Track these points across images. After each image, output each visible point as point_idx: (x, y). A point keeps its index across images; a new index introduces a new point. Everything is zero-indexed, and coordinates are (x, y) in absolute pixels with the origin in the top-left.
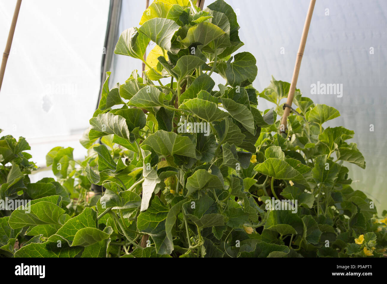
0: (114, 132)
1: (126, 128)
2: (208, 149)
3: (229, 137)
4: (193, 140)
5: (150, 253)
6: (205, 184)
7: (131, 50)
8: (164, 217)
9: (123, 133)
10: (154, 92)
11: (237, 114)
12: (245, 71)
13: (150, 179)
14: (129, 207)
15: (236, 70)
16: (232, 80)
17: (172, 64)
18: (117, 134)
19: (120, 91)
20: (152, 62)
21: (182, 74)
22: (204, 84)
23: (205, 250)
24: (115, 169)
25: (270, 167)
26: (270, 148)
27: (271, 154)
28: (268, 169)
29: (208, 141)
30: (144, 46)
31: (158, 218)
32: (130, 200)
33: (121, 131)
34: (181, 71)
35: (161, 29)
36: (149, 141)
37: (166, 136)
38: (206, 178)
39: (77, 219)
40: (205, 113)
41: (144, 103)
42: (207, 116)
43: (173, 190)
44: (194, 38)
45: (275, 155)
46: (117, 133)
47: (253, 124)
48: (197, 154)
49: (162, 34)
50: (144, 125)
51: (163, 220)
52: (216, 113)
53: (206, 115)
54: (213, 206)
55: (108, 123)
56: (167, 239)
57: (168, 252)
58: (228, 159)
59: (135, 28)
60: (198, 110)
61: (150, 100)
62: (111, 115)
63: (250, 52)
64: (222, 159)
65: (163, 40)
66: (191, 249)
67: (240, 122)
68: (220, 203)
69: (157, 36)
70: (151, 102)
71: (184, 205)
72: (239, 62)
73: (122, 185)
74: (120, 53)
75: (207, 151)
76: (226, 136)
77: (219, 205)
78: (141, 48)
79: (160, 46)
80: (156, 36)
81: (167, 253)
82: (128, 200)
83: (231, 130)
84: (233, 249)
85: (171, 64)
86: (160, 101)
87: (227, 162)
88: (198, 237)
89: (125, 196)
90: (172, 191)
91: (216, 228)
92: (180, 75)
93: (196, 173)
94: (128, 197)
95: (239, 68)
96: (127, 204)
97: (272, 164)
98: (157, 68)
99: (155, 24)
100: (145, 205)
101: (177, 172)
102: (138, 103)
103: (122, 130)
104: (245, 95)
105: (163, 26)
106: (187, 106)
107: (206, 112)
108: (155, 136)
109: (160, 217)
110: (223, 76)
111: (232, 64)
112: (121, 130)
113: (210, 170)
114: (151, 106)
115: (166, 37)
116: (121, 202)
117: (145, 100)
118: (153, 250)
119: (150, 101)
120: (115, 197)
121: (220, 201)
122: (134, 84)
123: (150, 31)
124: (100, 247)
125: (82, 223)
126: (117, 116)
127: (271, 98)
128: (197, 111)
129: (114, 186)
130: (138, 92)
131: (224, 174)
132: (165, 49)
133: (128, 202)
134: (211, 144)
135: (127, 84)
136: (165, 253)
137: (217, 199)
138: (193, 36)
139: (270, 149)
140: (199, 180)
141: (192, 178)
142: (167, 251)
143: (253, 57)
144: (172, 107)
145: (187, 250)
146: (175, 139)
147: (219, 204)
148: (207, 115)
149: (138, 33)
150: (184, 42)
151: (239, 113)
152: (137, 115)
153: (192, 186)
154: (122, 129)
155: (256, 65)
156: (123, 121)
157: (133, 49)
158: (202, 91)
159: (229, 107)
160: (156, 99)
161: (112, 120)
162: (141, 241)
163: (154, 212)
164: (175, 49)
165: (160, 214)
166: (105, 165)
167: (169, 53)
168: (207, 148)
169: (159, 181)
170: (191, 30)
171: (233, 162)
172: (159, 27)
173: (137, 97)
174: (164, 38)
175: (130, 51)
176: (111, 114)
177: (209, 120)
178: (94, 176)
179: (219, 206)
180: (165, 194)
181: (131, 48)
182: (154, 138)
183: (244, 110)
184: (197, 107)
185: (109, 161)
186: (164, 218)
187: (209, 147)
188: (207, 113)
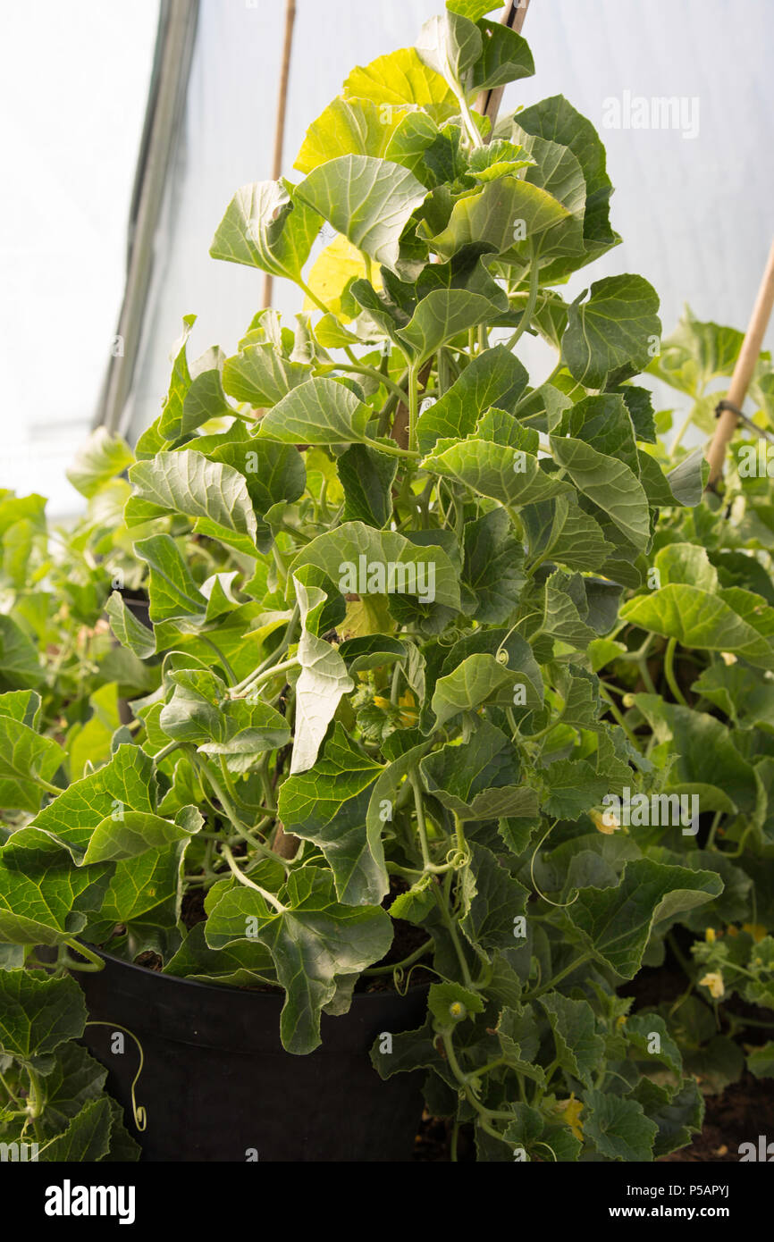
0: (206, 512)
1: (248, 507)
2: (497, 582)
3: (564, 549)
4: (451, 551)
5: (311, 885)
6: (487, 696)
7: (264, 251)
8: (357, 785)
9: (233, 518)
10: (338, 400)
11: (597, 485)
12: (621, 333)
13: (321, 675)
14: (251, 748)
15: (595, 328)
16: (581, 363)
17: (395, 305)
18: (216, 519)
19: (224, 377)
20: (324, 285)
21: (427, 345)
22: (495, 379)
23: (475, 882)
24: (202, 611)
25: (669, 612)
26: (671, 548)
27: (673, 567)
28: (663, 615)
29: (499, 558)
30: (305, 239)
31: (340, 790)
32: (253, 725)
33: (229, 513)
34: (424, 335)
35: (365, 195)
36: (319, 553)
37: (373, 539)
38: (492, 679)
39: (95, 782)
40: (500, 483)
41: (305, 430)
42: (503, 492)
43: (381, 698)
44: (472, 228)
45: (687, 572)
46: (214, 517)
47: (645, 522)
48: (465, 596)
49: (367, 212)
50: (298, 493)
51: (353, 796)
52: (533, 484)
53: (501, 488)
54: (505, 752)
55: (187, 484)
56: (367, 854)
57: (371, 898)
58: (561, 620)
59: (280, 187)
60: (480, 475)
61: (323, 422)
62: (199, 459)
63: (642, 276)
64: (540, 617)
65: (371, 231)
66: (431, 874)
67: (603, 508)
68: (526, 743)
69: (355, 217)
70: (325, 429)
71: (424, 761)
72: (607, 303)
73: (218, 657)
74: (227, 256)
75: (494, 589)
76: (553, 544)
77: (522, 751)
78: (297, 248)
79: (360, 247)
80: (350, 217)
81: (369, 901)
82: (248, 724)
83: (574, 528)
84: (546, 859)
85: (389, 303)
86: (354, 428)
87: (555, 626)
88: (456, 841)
89: (240, 712)
90: (379, 701)
91: (512, 823)
92: (422, 348)
93: (462, 667)
94: (248, 717)
95: (602, 324)
96: (242, 735)
97: (677, 602)
98: (342, 306)
99: (347, 176)
100: (304, 755)
101: (401, 653)
102: (286, 431)
103: (234, 511)
104: (622, 422)
105: (374, 183)
106: (447, 464)
107: (503, 480)
108: (338, 539)
109: (347, 788)
110: (548, 337)
111: (584, 310)
112: (231, 510)
113: (502, 652)
114: (326, 441)
115: (379, 224)
116: (223, 730)
117: (310, 423)
118: (320, 877)
119: (325, 427)
120: (205, 710)
121: (525, 737)
122: (270, 359)
123: (329, 197)
124: (156, 854)
125: (108, 791)
126: (218, 466)
127: (680, 380)
128: (477, 477)
129: (207, 682)
130: (288, 396)
131: (540, 655)
132: (377, 260)
133: (246, 728)
134: (507, 566)
135: (246, 357)
136: (363, 901)
137: (517, 732)
138: (468, 222)
139: (671, 552)
140: (471, 685)
141: (451, 681)
142: (369, 894)
143: (652, 289)
144: (392, 445)
145: (421, 876)
146: (400, 554)
147: (522, 748)
148: (505, 490)
149: (290, 204)
150: (439, 243)
151: (603, 484)
152: (278, 460)
153: (447, 702)
154: (232, 508)
155: (658, 314)
156: (236, 482)
157: (273, 250)
158: (493, 411)
159: (572, 462)
160: (343, 420)
161: (202, 476)
162: (276, 833)
163: (327, 772)
164: (409, 262)
165: (346, 775)
166: (171, 601)
167: (386, 273)
168: (496, 579)
169: (350, 684)
170: (465, 206)
171: (574, 631)
172: (358, 185)
173: (283, 413)
174: (376, 226)
175: (261, 253)
176: (199, 456)
177: (510, 501)
178: (137, 633)
179: (521, 756)
180: (358, 706)
181: (267, 248)
182: (334, 545)
183: (620, 477)
184: (477, 466)
185: (181, 586)
186: (357, 790)
187: (502, 575)
188: (506, 483)
